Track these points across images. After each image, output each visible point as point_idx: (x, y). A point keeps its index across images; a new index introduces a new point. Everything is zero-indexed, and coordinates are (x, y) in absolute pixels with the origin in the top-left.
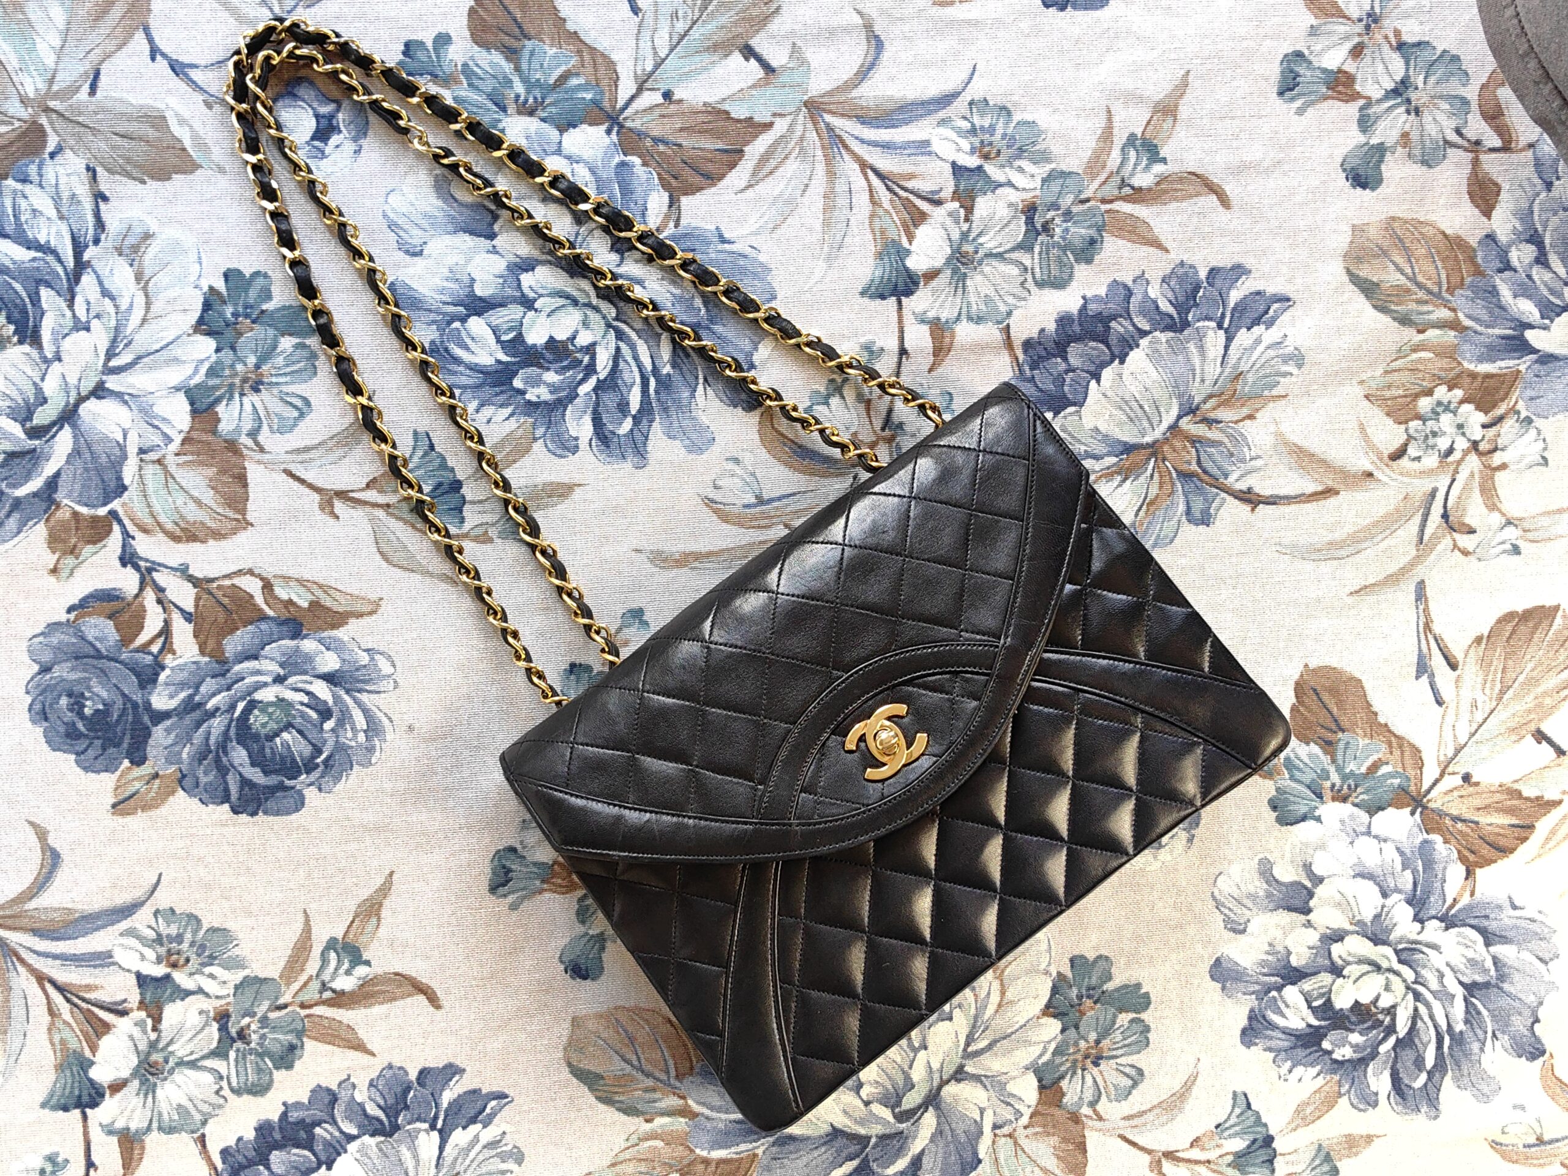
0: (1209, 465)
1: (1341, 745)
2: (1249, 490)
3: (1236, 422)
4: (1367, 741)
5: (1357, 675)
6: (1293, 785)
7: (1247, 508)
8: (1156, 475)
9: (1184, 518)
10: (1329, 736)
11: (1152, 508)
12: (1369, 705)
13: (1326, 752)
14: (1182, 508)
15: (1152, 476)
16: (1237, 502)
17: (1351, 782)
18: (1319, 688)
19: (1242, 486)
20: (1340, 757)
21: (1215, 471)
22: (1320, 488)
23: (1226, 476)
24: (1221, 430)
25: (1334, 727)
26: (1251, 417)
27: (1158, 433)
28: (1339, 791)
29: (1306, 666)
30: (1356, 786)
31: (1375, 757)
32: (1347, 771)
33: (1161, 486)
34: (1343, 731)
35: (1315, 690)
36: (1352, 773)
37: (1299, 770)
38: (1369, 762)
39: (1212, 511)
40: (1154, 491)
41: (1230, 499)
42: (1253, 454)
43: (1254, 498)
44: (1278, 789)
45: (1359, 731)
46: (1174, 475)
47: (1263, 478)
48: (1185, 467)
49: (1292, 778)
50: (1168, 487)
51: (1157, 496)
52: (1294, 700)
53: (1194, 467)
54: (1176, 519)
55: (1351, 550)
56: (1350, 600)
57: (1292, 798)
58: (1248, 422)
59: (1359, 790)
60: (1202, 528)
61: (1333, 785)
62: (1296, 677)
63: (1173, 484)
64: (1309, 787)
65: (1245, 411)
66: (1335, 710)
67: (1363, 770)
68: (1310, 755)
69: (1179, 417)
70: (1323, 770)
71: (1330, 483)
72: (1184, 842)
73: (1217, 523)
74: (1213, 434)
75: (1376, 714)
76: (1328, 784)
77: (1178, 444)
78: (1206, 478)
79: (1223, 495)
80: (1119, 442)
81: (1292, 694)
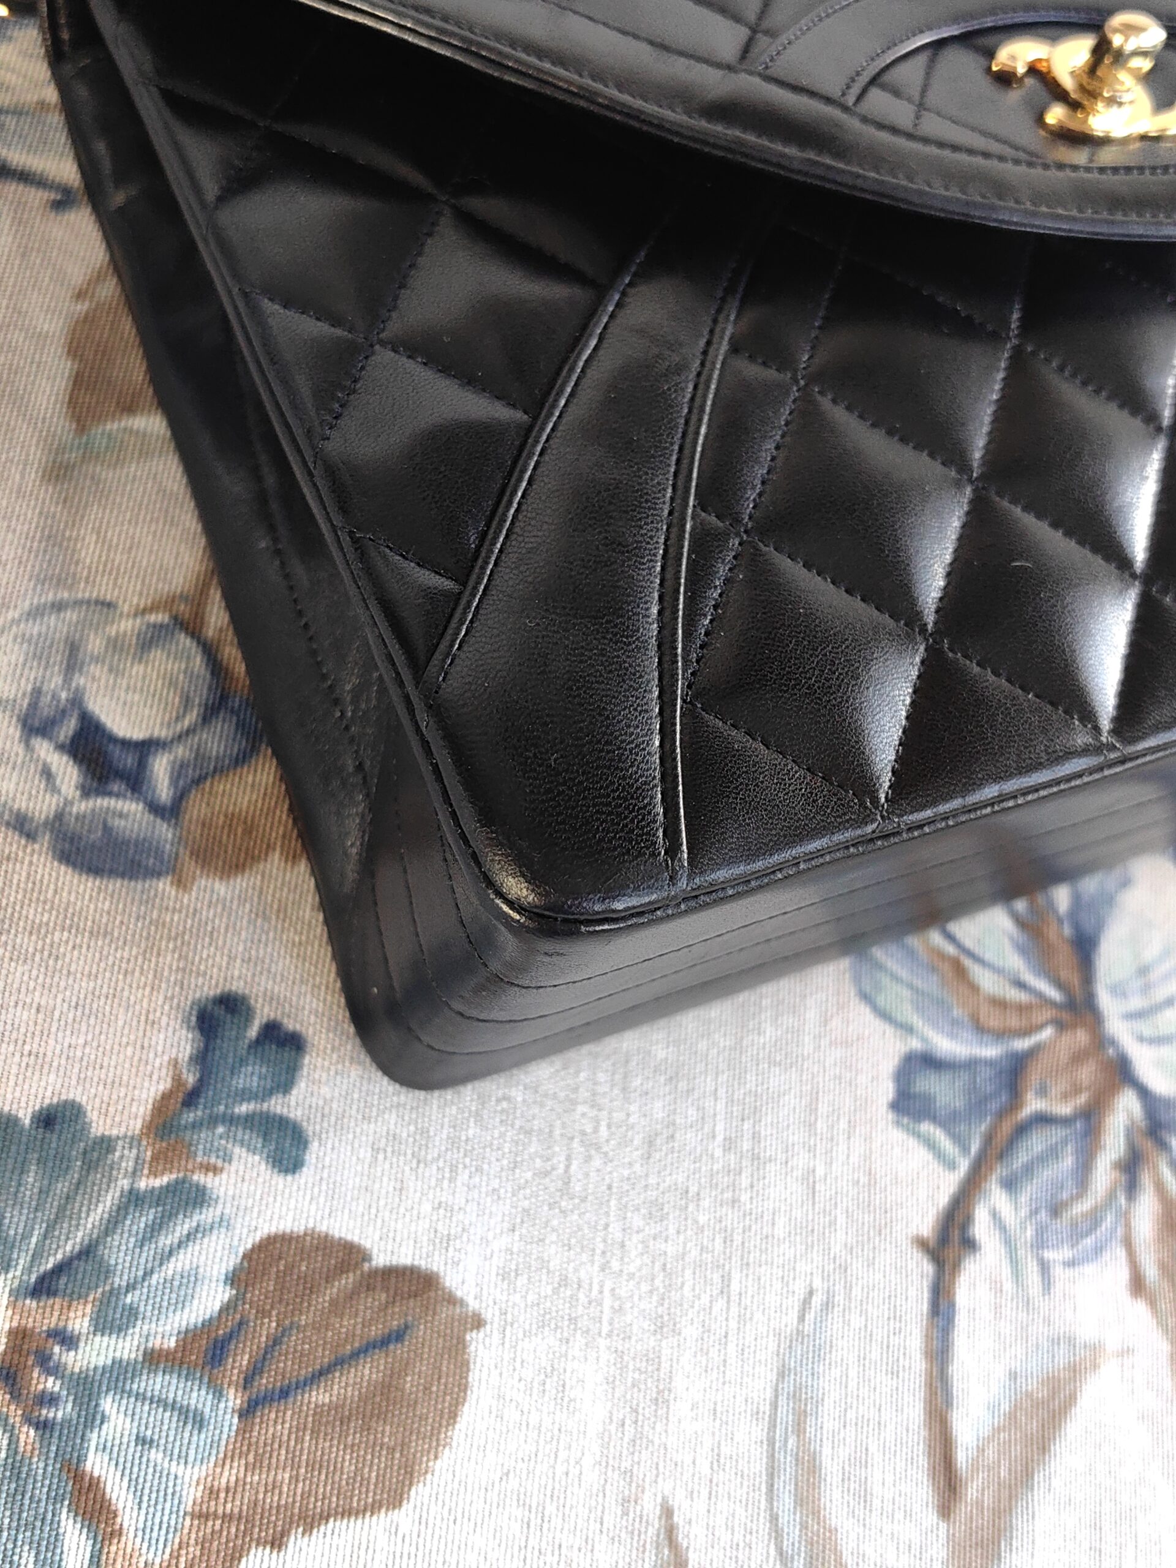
0: (1036, 1143)
1: (198, 1397)
2: (970, 1245)
3: (1128, 1243)
4: (191, 1495)
5: (419, 1493)
6: (109, 1201)
7: (926, 1225)
8: (1022, 997)
9: (915, 1044)
10: (241, 1360)
11: (946, 967)
12: (310, 1522)
13: (189, 1337)
14: (946, 1045)
15: (1021, 985)
16: (943, 1199)
17: (63, 1412)
18: (398, 1350)
19: (981, 1227)
20: (157, 1383)
21: (1021, 1158)
22: (961, 1458)
23: (1010, 1185)
24: (1111, 1196)
25: (264, 1382)
26: (1138, 1285)
27: (1117, 1027)
28: (44, 1361)
29: (478, 1322)
30: (44, 1427)
31: (128, 1517)
32: (107, 1404)
33: (1000, 1004)
34: (246, 1413)
35: (398, 1336)
36: (92, 1418)
37: (154, 1230)
38: (117, 1491)
39: (926, 1127)
40: (987, 982)
41: (948, 1184)
42: (1058, 1271)
43: (950, 1253)
44: (106, 1144)
45: (228, 1476)
46: (1022, 1044)
47: (997, 1289)
48: (1034, 1076)
49: (134, 1200)
50: (994, 1021)
51: (974, 988)
52: (381, 1259)
53: (1033, 1104)
54: (917, 1021)
55: (792, 1534)
56: (650, 1506)
57: (61, 1187)
58: (1123, 1274)
59: (28, 1435)
60: (887, 1090)
61: (69, 1341)
62: (451, 1280)
63: (1001, 1035)
64: (87, 1252)
65: (1151, 1272)
66: (319, 1396)
67: (95, 1464)
68: (192, 1279)
69: (1144, 1093)
70: (132, 1314)
71: (972, 1491)
72: (21, 804)
73: (897, 1135)
74: (1104, 1174)
75: (277, 1543)
76: (79, 1321)
77: (1087, 1073)
78: (1007, 1128)
79: (964, 1166)
80: (1100, 927)
81: (405, 1257)
